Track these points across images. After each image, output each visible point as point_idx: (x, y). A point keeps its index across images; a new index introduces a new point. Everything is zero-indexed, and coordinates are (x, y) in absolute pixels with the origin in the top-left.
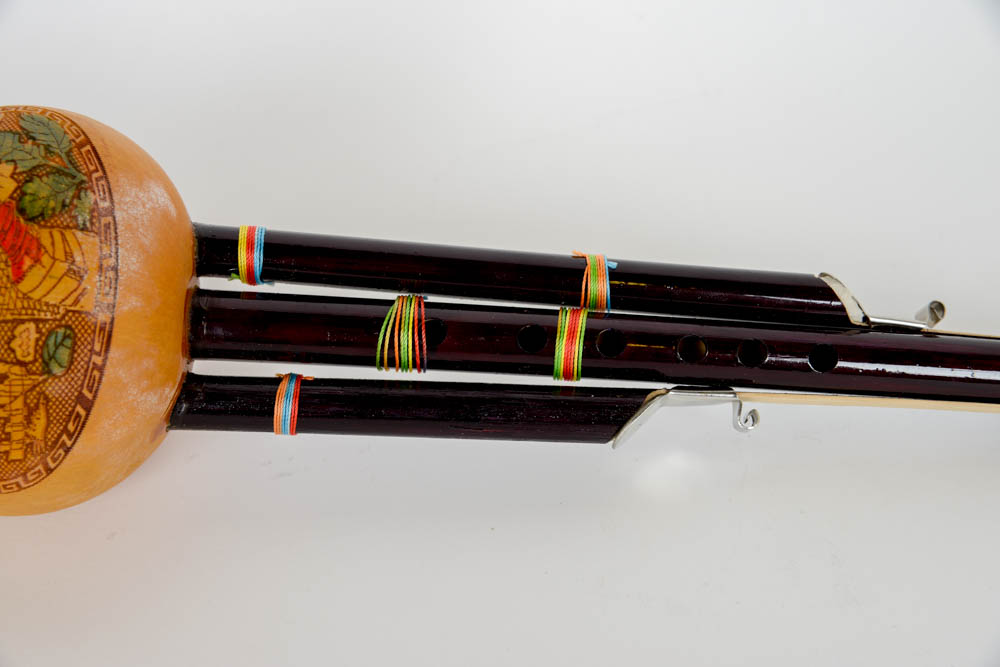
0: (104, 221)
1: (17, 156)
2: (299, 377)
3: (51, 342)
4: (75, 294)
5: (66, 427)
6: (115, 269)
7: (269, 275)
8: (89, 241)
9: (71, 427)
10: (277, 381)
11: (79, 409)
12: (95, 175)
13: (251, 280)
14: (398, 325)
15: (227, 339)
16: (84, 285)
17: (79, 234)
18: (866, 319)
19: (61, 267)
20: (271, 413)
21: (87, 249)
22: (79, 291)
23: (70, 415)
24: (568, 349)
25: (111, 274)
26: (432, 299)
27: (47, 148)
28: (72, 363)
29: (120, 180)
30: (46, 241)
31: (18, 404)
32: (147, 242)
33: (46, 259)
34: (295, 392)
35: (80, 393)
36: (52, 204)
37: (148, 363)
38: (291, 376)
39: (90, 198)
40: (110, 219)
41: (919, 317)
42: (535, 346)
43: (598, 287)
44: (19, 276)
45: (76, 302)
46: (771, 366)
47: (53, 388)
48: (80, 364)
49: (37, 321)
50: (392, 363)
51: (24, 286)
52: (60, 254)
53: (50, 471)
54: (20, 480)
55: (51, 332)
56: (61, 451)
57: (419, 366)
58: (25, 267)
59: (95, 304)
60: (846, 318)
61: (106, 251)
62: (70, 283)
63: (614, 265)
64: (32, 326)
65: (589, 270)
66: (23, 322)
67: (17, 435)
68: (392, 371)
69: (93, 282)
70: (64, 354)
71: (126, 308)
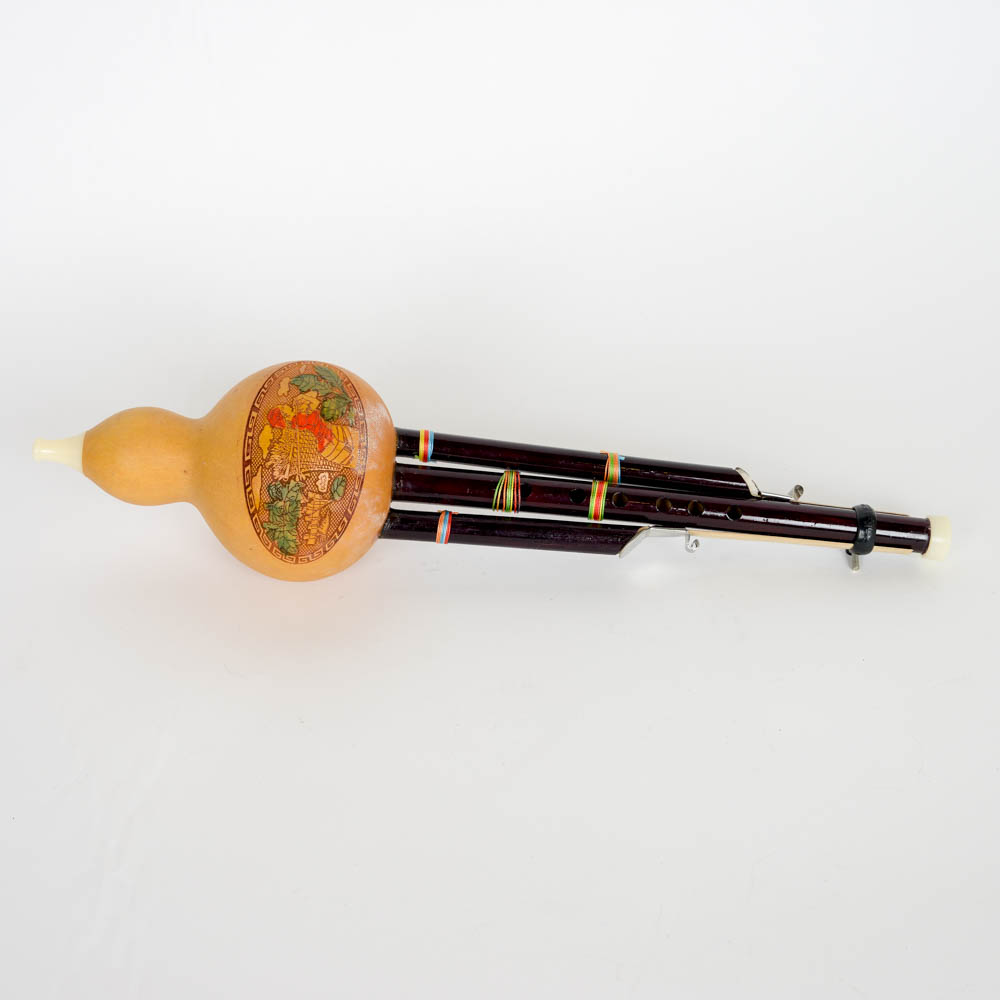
0: (361, 422)
1: (318, 387)
2: (450, 513)
3: (336, 483)
4: (348, 459)
5: (337, 529)
6: (366, 448)
7: (435, 457)
8: (355, 433)
9: (340, 529)
10: (438, 514)
11: (345, 519)
12: (355, 399)
13: (425, 459)
14: (505, 486)
15: (413, 490)
16: (352, 454)
17: (350, 429)
18: (759, 493)
19: (342, 445)
20: (436, 531)
21: (354, 437)
22: (350, 458)
23: (340, 522)
24: (597, 503)
25: (364, 450)
26: (523, 473)
27: (332, 384)
28: (344, 494)
29: (366, 402)
30: (335, 432)
31: (317, 514)
32: (380, 435)
33: (334, 441)
34: (449, 520)
35: (346, 511)
36: (337, 413)
37: (377, 498)
38: (446, 512)
39: (355, 411)
40: (364, 422)
41: (790, 494)
42: (578, 500)
43: (614, 470)
44: (322, 449)
45: (349, 462)
46: (706, 516)
47: (335, 507)
48: (348, 496)
49: (329, 472)
50: (501, 507)
51: (324, 454)
52: (341, 439)
53: (325, 552)
54: (310, 556)
55: (335, 478)
56: (333, 541)
57: (515, 509)
58: (325, 444)
59: (357, 467)
60: (749, 492)
61: (362, 438)
62: (345, 454)
63: (623, 459)
64: (327, 474)
65: (609, 462)
66: (323, 472)
67: (314, 531)
68: (500, 511)
69: (356, 453)
70: (341, 490)
71: (370, 468)
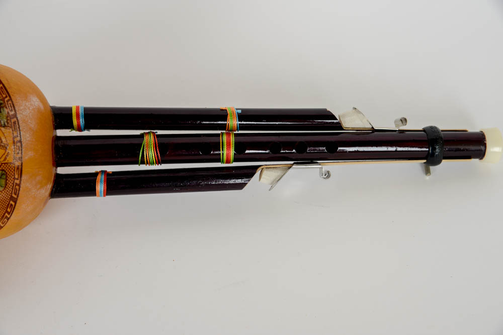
0: (13, 121)
2: (105, 172)
4: (4, 156)
5: (7, 210)
6: (20, 141)
7: (88, 127)
8: (8, 131)
9: (9, 210)
10: (96, 174)
11: (12, 202)
12: (6, 99)
13: (80, 130)
16: (7, 151)
17: (3, 129)
21: (7, 135)
22: (6, 154)
23: (8, 204)
25: (19, 144)
28: (6, 185)
29: (17, 99)
32: (32, 126)
34: (105, 179)
35: (11, 196)
38: (102, 172)
39: (5, 111)
40: (15, 119)
42: (209, 149)
43: (233, 122)
45: (5, 159)
48: (10, 184)
50: (143, 162)
56: (6, 220)
57: (158, 163)
59: (13, 158)
60: (341, 127)
61: (15, 134)
63: (240, 111)
65: (229, 115)
69: (11, 149)
70: (2, 182)
71: (27, 158)
